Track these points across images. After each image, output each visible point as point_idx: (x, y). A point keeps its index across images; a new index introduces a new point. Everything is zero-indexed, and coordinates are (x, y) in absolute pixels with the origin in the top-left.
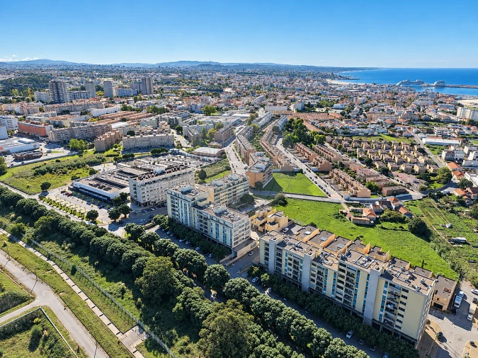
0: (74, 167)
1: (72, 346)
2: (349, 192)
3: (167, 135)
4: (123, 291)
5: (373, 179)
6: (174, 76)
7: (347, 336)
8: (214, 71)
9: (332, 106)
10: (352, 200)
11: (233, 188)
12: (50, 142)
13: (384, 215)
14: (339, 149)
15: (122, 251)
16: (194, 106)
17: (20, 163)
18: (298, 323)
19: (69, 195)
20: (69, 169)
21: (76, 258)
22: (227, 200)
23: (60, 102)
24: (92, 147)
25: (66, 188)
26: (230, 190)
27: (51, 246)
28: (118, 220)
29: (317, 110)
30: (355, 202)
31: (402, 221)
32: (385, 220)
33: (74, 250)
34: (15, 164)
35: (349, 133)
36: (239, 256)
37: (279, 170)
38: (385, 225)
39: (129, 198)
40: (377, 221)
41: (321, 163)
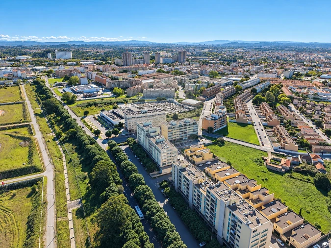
0: (108, 103)
1: (44, 199)
2: (280, 144)
3: (171, 89)
4: (85, 178)
5: (309, 137)
6: (206, 51)
7: (200, 245)
8: (237, 48)
9: (319, 76)
10: (279, 151)
11: (184, 128)
12: (106, 88)
13: (299, 167)
14: (300, 110)
15: (95, 155)
16: (204, 71)
17: (84, 99)
18: (161, 223)
19: (96, 119)
20: (105, 105)
21: (76, 154)
22: (179, 135)
23: (126, 65)
24: (125, 93)
25: (96, 116)
26: (182, 129)
27: (69, 146)
28: (110, 138)
29: (303, 78)
30: (280, 153)
31: (313, 174)
32: (298, 171)
33: (77, 150)
34: (82, 99)
35: (319, 99)
36: (163, 173)
37: (235, 121)
38: (295, 175)
39: (124, 125)
40: (289, 171)
41: (271, 119)
